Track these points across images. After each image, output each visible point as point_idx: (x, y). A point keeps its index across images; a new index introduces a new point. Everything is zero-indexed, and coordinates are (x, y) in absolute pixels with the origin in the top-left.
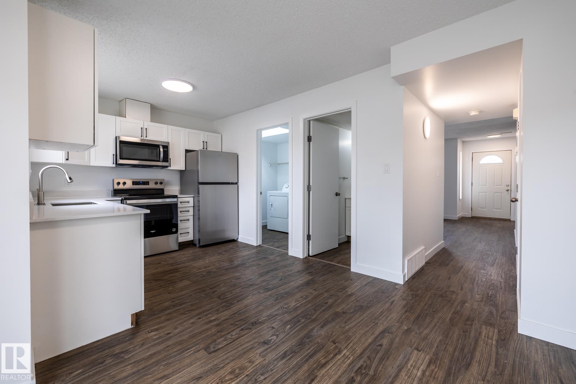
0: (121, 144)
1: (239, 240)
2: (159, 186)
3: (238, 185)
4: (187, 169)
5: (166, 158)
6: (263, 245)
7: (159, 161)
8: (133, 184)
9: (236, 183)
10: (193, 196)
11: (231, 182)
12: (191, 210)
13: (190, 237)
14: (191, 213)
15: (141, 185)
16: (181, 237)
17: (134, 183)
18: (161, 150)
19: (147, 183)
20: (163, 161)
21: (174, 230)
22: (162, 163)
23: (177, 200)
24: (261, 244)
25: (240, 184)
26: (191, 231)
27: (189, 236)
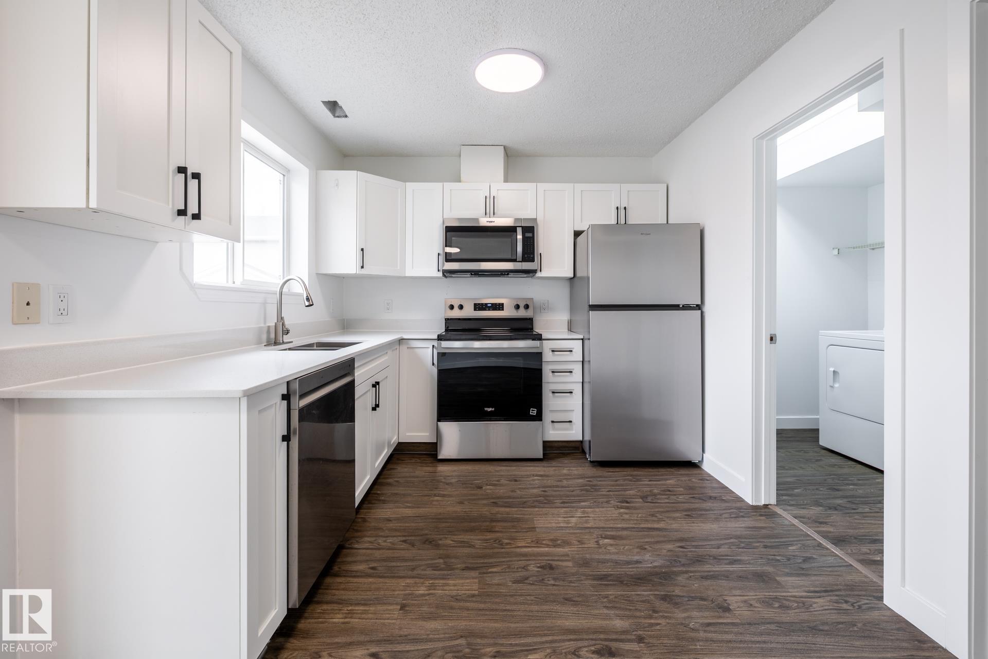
0: (448, 233)
1: (706, 467)
2: (522, 313)
3: (702, 314)
4: (578, 275)
5: (529, 253)
6: (779, 511)
7: (515, 260)
8: (475, 310)
9: (699, 307)
10: (582, 337)
11: (681, 302)
12: (577, 369)
13: (574, 433)
14: (577, 376)
15: (489, 310)
16: (554, 429)
17: (479, 307)
18: (520, 237)
19: (499, 307)
20: (524, 260)
21: (533, 412)
22: (521, 263)
23: (542, 345)
24: (773, 501)
25: (707, 308)
26: (577, 418)
27: (572, 429)
